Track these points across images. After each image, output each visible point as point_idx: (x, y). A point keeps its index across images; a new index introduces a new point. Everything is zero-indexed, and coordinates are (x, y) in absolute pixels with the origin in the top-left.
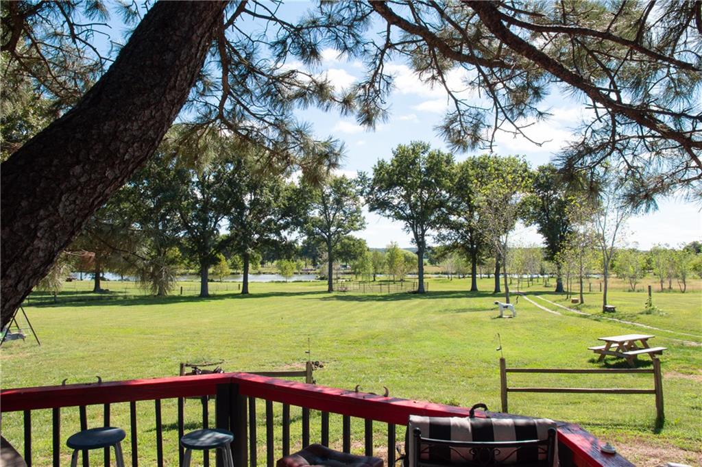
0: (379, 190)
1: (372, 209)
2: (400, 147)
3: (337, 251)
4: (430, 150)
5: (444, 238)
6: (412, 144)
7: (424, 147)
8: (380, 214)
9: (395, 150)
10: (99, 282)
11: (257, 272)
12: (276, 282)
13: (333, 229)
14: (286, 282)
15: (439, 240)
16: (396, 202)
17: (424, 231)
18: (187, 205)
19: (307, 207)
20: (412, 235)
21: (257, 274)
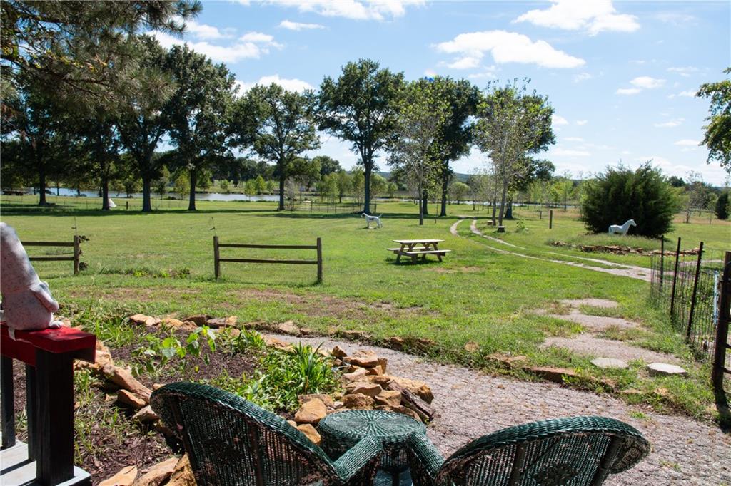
0: (327, 109)
1: (321, 128)
2: (349, 64)
3: (289, 170)
4: (378, 70)
5: (397, 161)
6: (360, 62)
7: (372, 66)
8: (330, 133)
9: (344, 67)
10: (44, 196)
11: (226, 191)
12: (239, 201)
13: (285, 147)
14: (249, 201)
15: (392, 163)
16: (344, 121)
17: (371, 152)
18: (122, 117)
19: (256, 124)
20: (359, 156)
21: (226, 193)
